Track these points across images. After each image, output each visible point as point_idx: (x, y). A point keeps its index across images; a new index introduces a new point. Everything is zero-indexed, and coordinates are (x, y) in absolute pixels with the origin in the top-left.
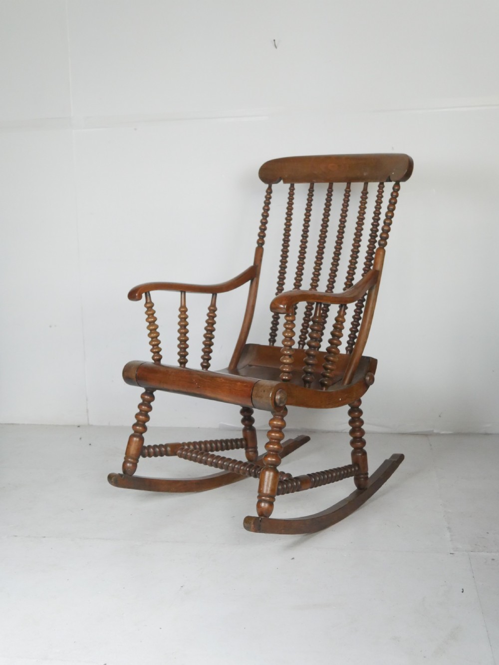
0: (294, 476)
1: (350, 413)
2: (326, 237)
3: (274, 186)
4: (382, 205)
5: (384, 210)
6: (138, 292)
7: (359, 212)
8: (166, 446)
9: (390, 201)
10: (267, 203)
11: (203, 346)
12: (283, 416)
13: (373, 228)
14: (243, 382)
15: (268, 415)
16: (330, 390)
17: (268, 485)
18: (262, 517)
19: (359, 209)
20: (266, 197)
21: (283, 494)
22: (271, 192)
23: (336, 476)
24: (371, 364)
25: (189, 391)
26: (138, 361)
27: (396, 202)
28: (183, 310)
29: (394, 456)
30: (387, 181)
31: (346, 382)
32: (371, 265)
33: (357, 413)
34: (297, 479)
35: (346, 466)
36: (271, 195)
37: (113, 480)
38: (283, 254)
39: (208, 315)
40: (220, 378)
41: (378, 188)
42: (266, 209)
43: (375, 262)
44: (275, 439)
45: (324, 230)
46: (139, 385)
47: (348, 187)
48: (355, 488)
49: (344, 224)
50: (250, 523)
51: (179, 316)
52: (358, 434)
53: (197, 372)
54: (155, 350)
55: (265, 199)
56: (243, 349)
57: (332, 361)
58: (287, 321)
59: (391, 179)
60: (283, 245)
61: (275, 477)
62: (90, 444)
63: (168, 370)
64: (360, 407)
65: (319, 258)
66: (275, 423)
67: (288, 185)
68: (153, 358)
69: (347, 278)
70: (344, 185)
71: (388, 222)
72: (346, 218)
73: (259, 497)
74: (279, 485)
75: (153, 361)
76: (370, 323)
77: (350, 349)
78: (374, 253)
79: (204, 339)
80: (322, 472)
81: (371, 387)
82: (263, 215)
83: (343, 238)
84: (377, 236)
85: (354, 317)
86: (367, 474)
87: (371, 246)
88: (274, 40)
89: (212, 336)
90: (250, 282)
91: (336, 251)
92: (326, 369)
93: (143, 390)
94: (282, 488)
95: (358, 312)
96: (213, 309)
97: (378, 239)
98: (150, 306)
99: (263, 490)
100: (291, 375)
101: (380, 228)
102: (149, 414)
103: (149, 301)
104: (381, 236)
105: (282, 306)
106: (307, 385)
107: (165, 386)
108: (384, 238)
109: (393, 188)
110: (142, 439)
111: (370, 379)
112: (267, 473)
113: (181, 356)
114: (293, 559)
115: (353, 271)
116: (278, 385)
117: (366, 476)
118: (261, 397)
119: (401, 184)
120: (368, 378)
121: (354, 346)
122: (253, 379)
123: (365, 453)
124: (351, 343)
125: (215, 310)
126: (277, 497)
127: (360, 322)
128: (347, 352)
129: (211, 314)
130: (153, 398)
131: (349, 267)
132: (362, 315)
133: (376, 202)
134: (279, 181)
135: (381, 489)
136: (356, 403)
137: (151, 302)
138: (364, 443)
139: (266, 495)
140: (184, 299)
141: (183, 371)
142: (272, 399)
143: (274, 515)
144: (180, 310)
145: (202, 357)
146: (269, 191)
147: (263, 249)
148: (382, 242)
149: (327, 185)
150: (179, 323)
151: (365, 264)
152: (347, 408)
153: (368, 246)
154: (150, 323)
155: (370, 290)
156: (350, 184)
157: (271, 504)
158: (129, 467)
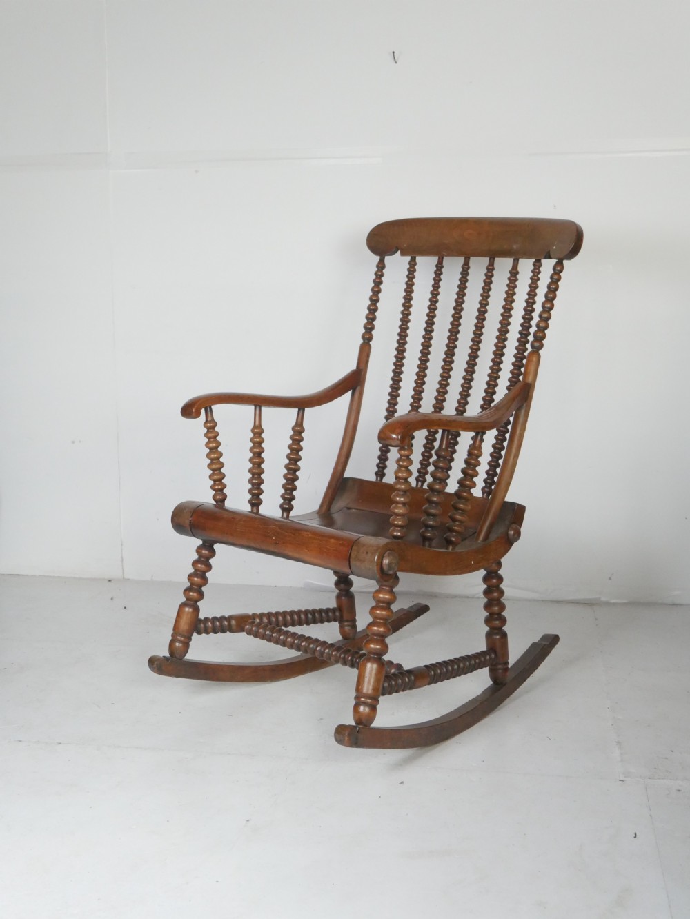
0: (406, 668)
1: (485, 579)
2: (458, 332)
3: (388, 259)
4: (537, 291)
5: (540, 298)
6: (196, 406)
7: (505, 300)
8: (229, 619)
9: (549, 287)
10: (378, 283)
11: (284, 481)
12: (392, 587)
13: (524, 322)
14: (337, 538)
15: (372, 585)
16: (458, 550)
17: (369, 682)
18: (361, 726)
19: (505, 296)
20: (376, 274)
21: (390, 693)
22: (383, 267)
23: (464, 668)
24: (516, 513)
25: (264, 547)
26: (193, 502)
27: (557, 289)
28: (258, 431)
29: (545, 637)
30: (545, 258)
31: (481, 537)
32: (521, 374)
33: (495, 581)
34: (410, 672)
35: (477, 653)
36: (384, 271)
37: (155, 666)
38: (398, 353)
39: (291, 438)
40: (306, 531)
41: (533, 267)
42: (376, 291)
43: (525, 371)
44: (381, 619)
45: (456, 323)
46: (194, 535)
47: (491, 264)
48: (490, 683)
49: (483, 315)
50: (344, 735)
51: (252, 440)
52: (496, 609)
53: (274, 520)
54: (217, 487)
55: (374, 277)
56: (339, 485)
57: (462, 510)
58: (401, 456)
59: (552, 256)
60: (398, 342)
61: (379, 672)
62: (125, 608)
63: (235, 516)
64: (499, 572)
65: (448, 361)
66: (381, 596)
67: (408, 258)
68: (214, 498)
69: (486, 391)
70: (486, 260)
71: (545, 315)
72: (487, 307)
73: (357, 698)
74: (384, 681)
75: (215, 503)
76: (517, 456)
77: (487, 490)
78: (524, 358)
79: (286, 471)
80: (444, 662)
81: (515, 545)
82: (371, 299)
83: (481, 334)
84: (529, 334)
85: (494, 446)
86: (507, 663)
87: (521, 348)
88: (393, 52)
89: (297, 468)
90: (350, 392)
91: (472, 352)
92: (454, 520)
93: (199, 542)
94: (389, 685)
95: (500, 439)
96: (298, 430)
97: (531, 338)
98: (211, 426)
99: (362, 687)
100: (405, 530)
101: (533, 323)
102: (208, 574)
103: (210, 419)
104: (535, 336)
105: (394, 436)
106: (427, 543)
107: (231, 539)
108: (540, 338)
109: (554, 269)
110: (197, 610)
111: (514, 534)
112: (369, 665)
113: (253, 495)
114: (402, 783)
115: (495, 381)
116: (387, 544)
117: (505, 667)
118: (362, 561)
119: (565, 262)
120: (511, 532)
121: (493, 487)
122: (353, 535)
123: (504, 635)
124: (489, 482)
125: (302, 430)
126: (381, 699)
127: (503, 453)
128: (483, 494)
129: (295, 437)
130: (213, 553)
131: (489, 375)
132: (505, 444)
133: (530, 286)
134: (395, 252)
135: (525, 684)
136: (494, 566)
137: (213, 420)
138: (504, 621)
139: (367, 696)
140: (258, 416)
141: (256, 518)
142: (377, 565)
143: (378, 723)
144: (252, 431)
145: (282, 496)
146: (381, 266)
147: (370, 346)
148: (537, 344)
149: (461, 260)
150: (251, 450)
151: (511, 372)
152: (482, 573)
153: (517, 348)
154: (211, 449)
155: (518, 410)
156: (494, 259)
157: (373, 708)
158: (179, 648)
